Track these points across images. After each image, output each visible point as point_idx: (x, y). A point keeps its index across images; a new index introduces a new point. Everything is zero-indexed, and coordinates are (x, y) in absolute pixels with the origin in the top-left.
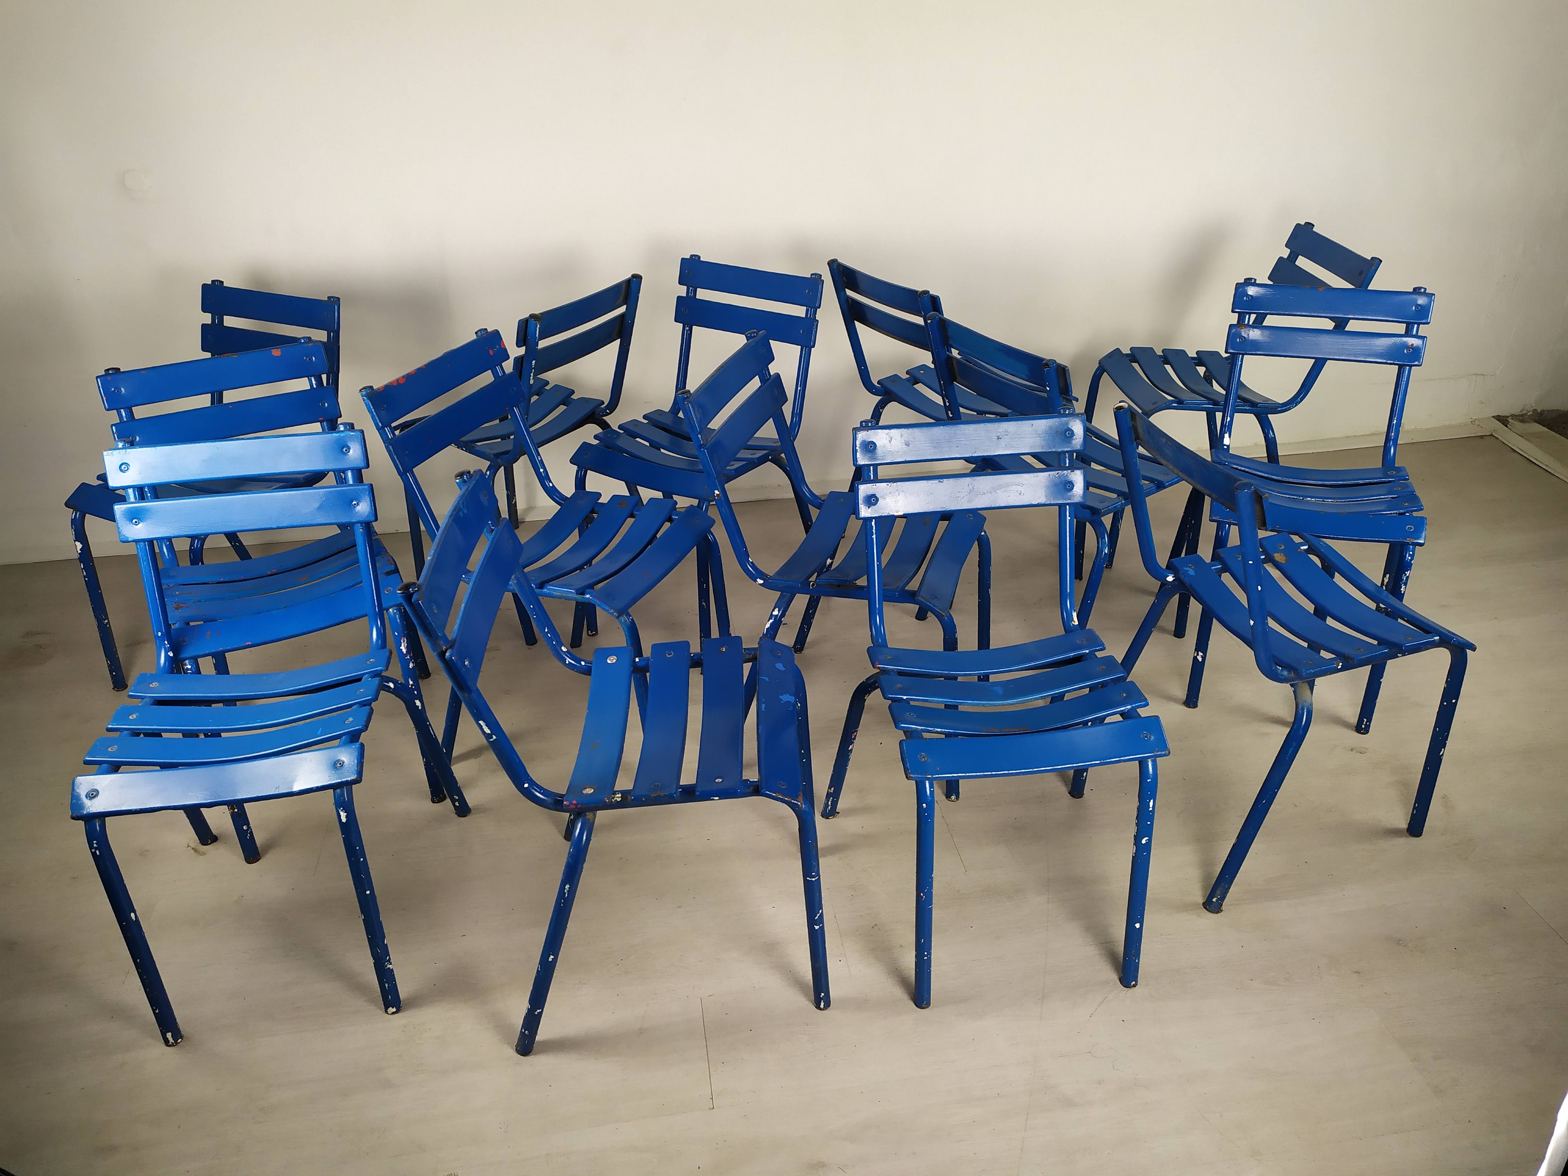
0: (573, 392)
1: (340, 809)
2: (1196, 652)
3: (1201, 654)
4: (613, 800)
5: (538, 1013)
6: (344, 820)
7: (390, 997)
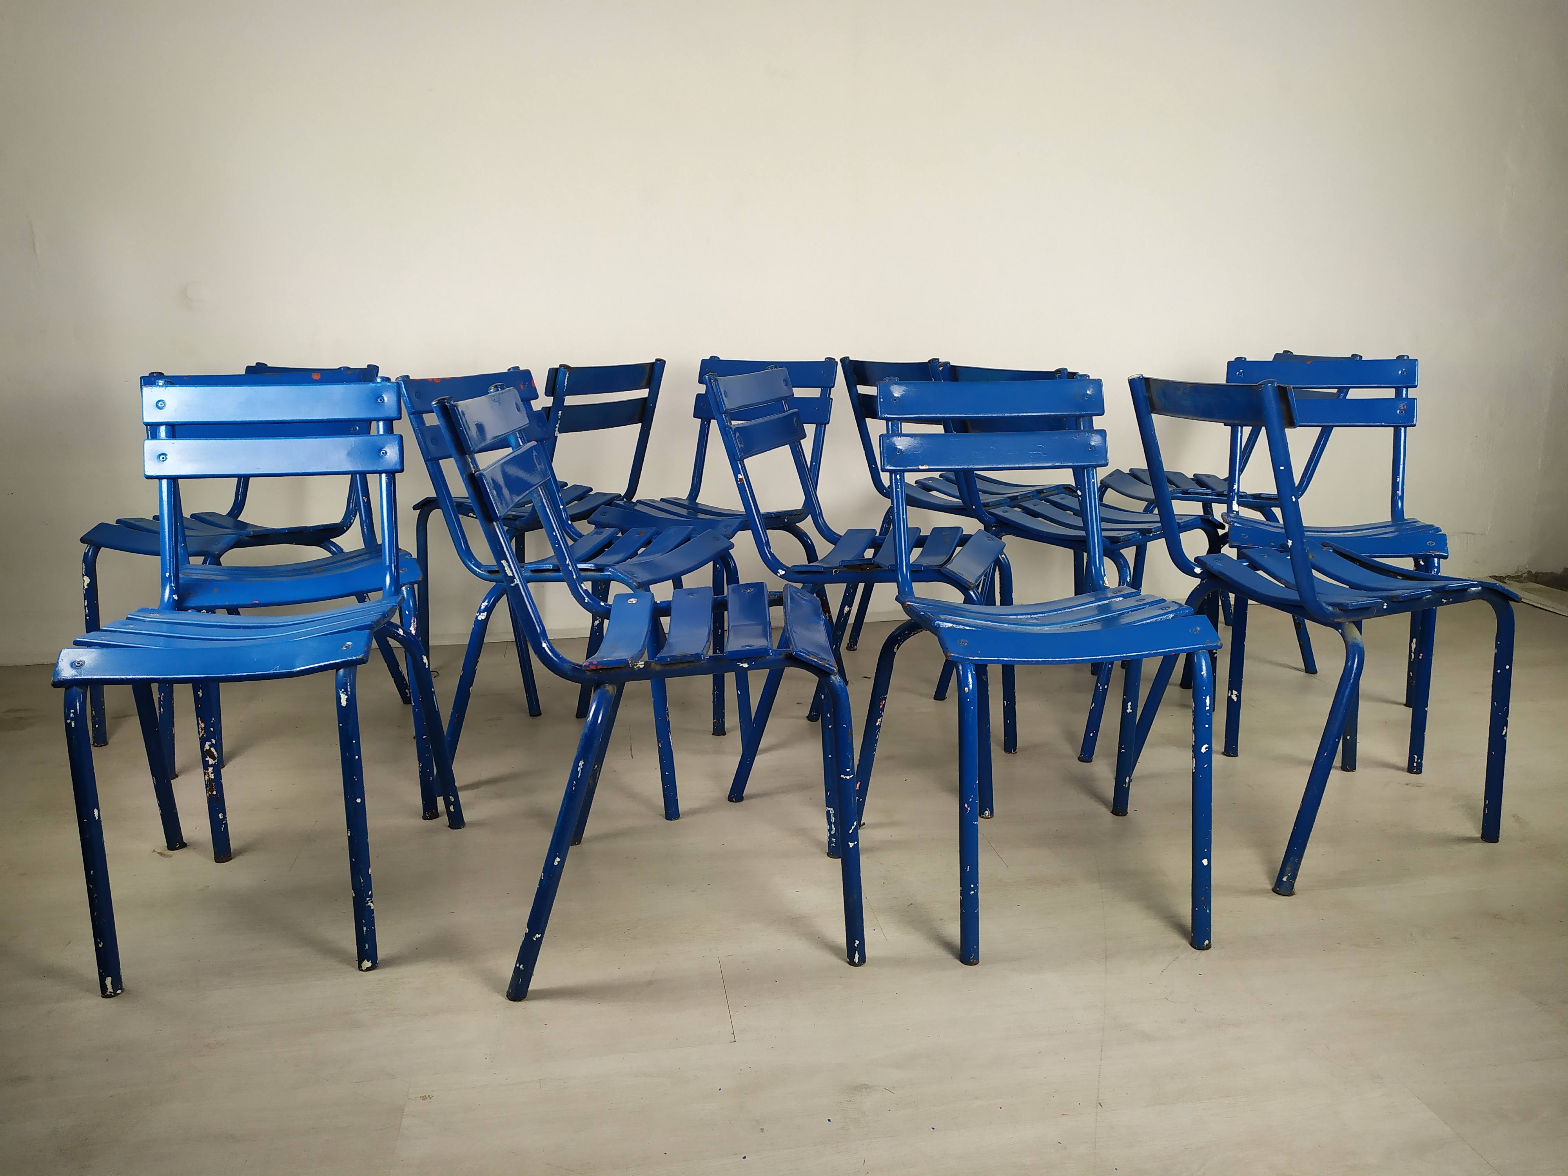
0: (591, 490)
1: (341, 690)
2: (1230, 692)
3: (1235, 692)
4: (635, 667)
5: (537, 938)
6: (344, 703)
7: (367, 945)
